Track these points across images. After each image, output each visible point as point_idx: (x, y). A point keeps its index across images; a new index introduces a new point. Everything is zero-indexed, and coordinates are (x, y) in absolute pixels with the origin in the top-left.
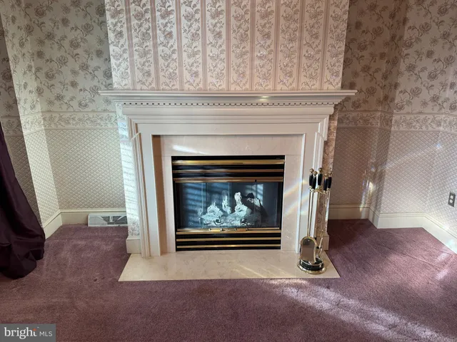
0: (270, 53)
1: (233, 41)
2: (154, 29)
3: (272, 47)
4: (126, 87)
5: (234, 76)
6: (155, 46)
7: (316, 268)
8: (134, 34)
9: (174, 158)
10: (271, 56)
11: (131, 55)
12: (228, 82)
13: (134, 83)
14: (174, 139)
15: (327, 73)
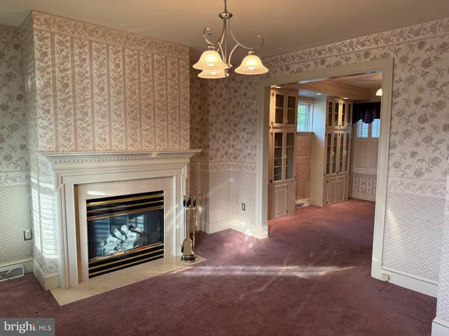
0: (151, 128)
1: (129, 120)
2: (75, 109)
3: (152, 124)
4: (50, 150)
5: (130, 141)
6: (75, 120)
7: (192, 259)
8: (59, 112)
9: (88, 201)
10: (152, 130)
11: (56, 126)
12: (127, 145)
13: (57, 147)
14: (88, 186)
15: (182, 140)
